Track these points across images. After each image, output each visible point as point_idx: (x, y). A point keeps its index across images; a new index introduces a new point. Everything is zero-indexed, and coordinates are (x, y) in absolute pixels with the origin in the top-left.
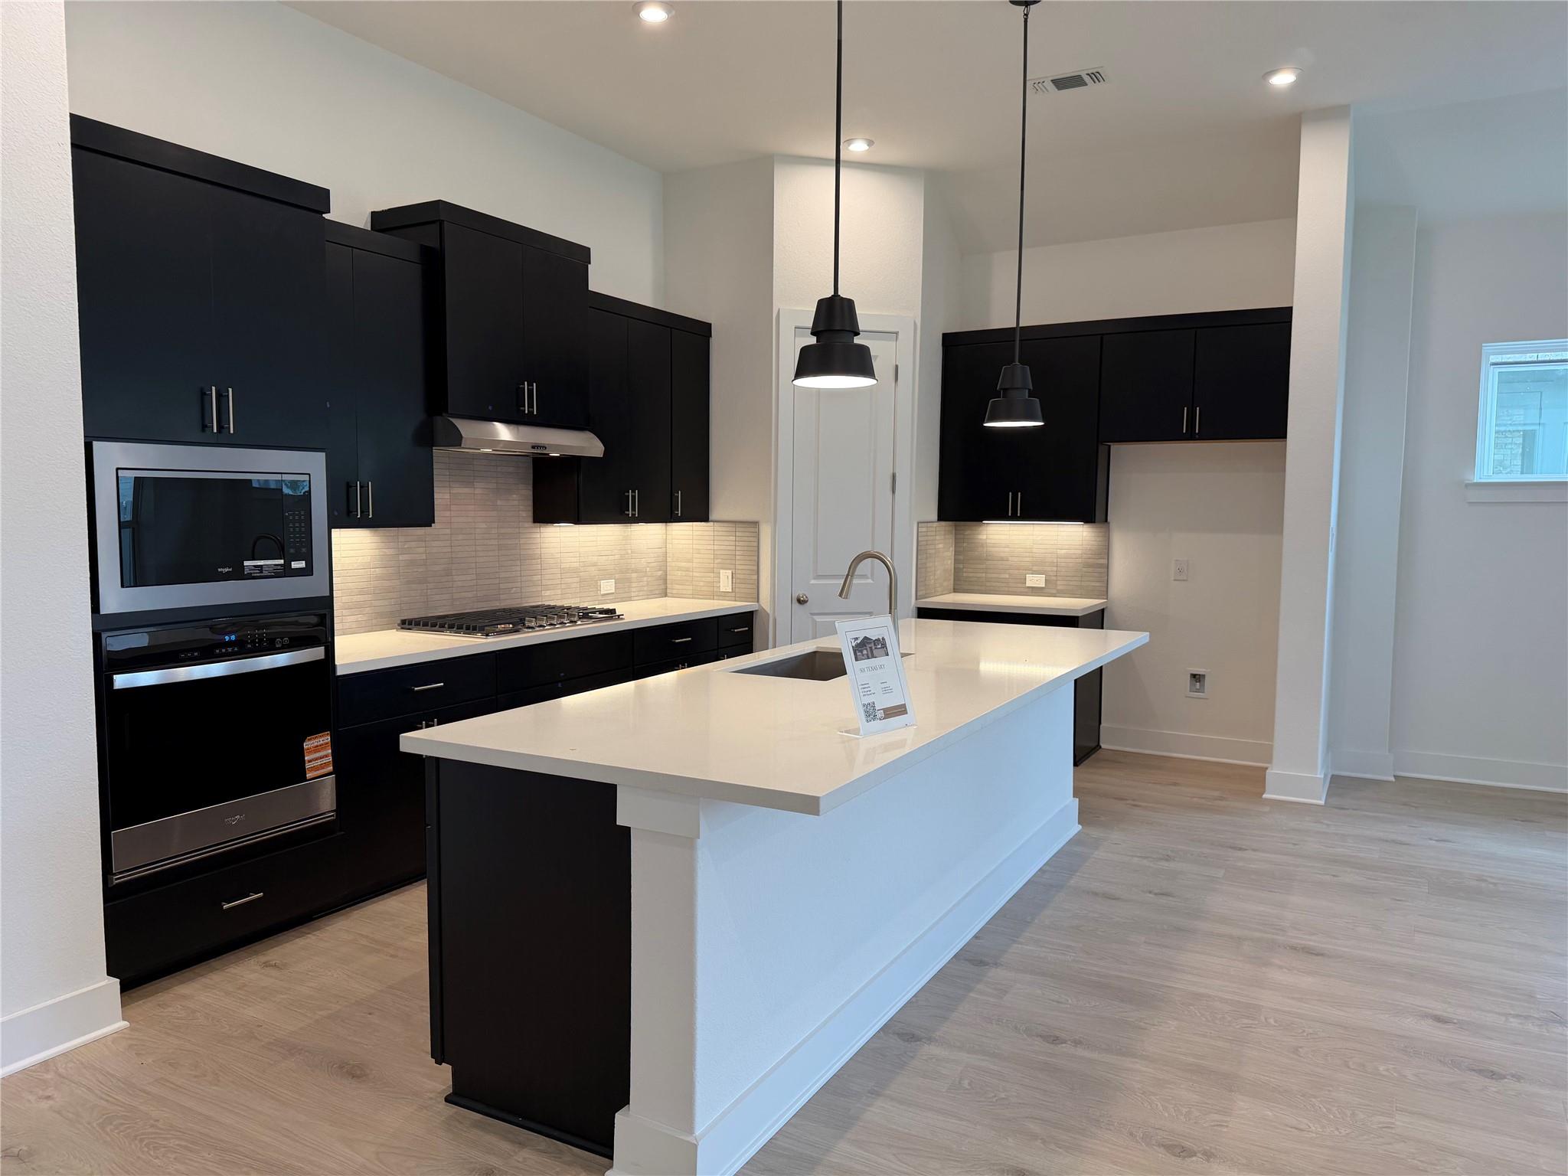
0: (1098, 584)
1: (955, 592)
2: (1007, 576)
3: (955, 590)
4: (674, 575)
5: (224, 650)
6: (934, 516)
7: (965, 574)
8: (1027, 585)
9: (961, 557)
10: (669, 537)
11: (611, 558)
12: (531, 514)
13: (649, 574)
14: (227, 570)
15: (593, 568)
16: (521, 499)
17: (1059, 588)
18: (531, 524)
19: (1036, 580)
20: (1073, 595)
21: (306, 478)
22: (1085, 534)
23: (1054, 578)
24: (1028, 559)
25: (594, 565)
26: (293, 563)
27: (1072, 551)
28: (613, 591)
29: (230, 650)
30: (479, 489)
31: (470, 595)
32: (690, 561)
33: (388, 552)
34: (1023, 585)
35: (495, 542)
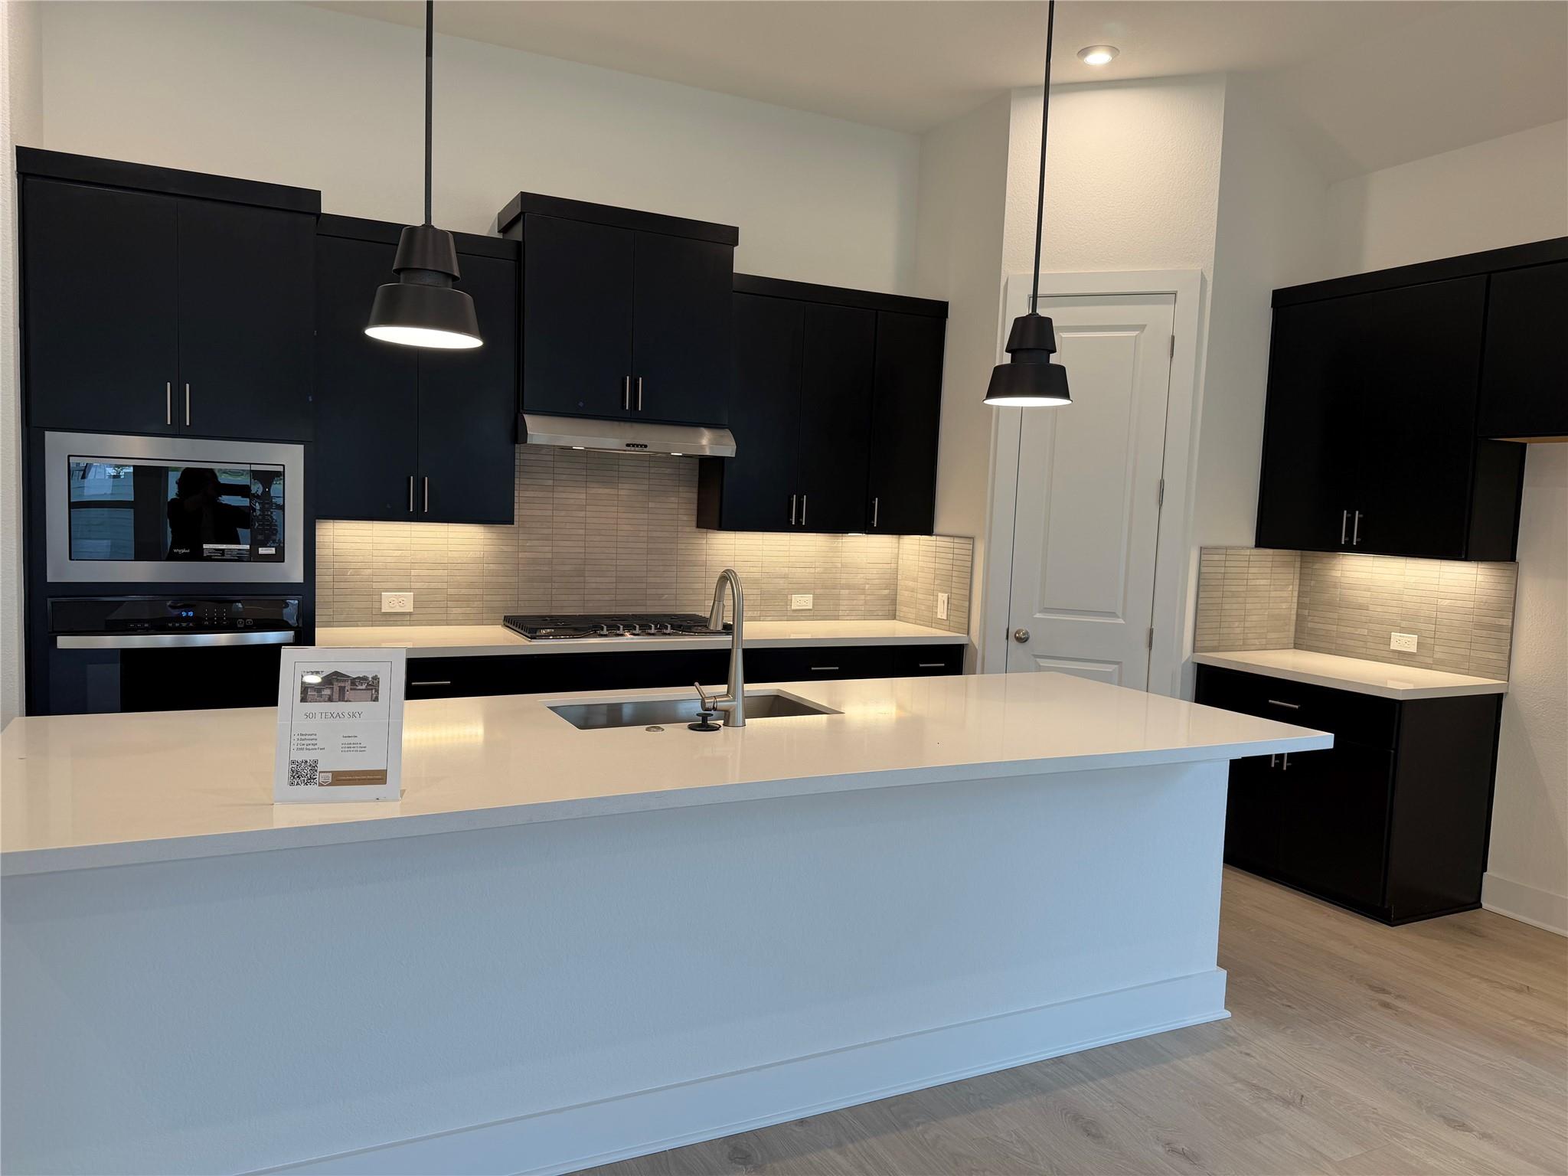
0: (1494, 656)
1: (1295, 648)
2: (1365, 632)
3: (1297, 646)
4: (903, 595)
5: (177, 625)
6: (1251, 540)
7: (1310, 625)
8: (1392, 647)
9: (1307, 600)
10: (901, 551)
11: (812, 570)
12: (694, 518)
13: (868, 592)
14: (184, 551)
15: (781, 581)
16: (682, 503)
17: (1437, 656)
18: (694, 529)
19: (1402, 641)
20: (1456, 668)
21: (280, 469)
22: (1480, 578)
23: (1432, 641)
24: (1395, 610)
25: (785, 577)
26: (260, 549)
27: (1459, 604)
28: (811, 607)
29: (184, 625)
30: (624, 491)
31: (607, 598)
32: (915, 580)
33: (505, 548)
34: (1386, 648)
35: (644, 546)
